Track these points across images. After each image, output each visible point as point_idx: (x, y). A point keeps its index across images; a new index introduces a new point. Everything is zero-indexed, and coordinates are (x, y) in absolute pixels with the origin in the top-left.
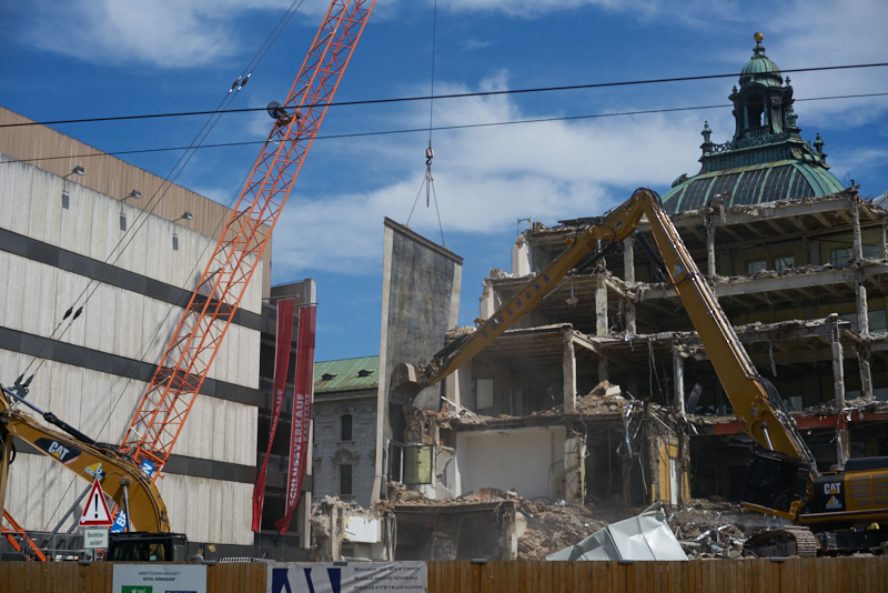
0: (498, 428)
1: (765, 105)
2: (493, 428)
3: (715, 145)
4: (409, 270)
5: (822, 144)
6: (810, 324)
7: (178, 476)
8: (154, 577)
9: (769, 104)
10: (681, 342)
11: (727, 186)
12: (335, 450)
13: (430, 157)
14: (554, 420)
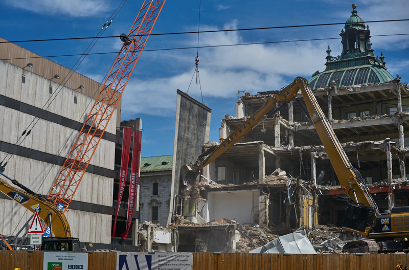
0: (227, 190)
1: (357, 38)
2: (225, 190)
3: (333, 57)
4: (188, 114)
5: (384, 57)
6: (376, 143)
7: (75, 211)
8: (63, 258)
9: (359, 38)
10: (315, 151)
11: (338, 77)
12: (150, 200)
13: (197, 61)
14: (254, 187)
